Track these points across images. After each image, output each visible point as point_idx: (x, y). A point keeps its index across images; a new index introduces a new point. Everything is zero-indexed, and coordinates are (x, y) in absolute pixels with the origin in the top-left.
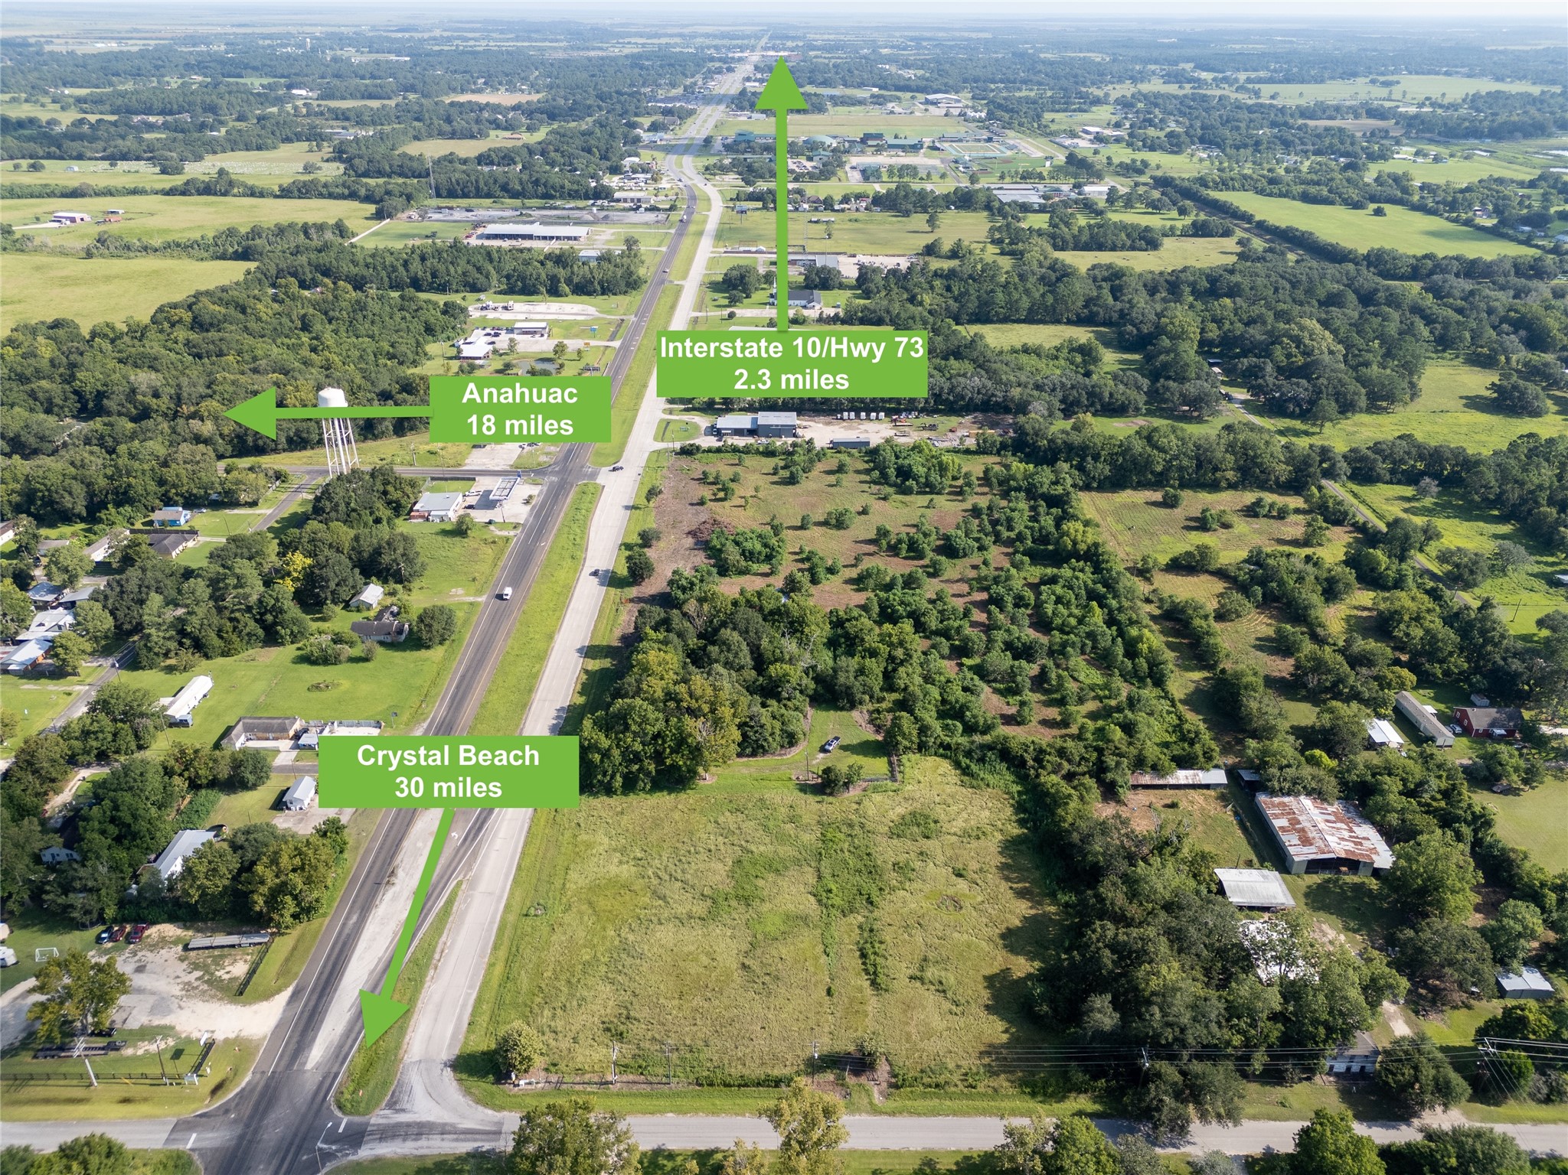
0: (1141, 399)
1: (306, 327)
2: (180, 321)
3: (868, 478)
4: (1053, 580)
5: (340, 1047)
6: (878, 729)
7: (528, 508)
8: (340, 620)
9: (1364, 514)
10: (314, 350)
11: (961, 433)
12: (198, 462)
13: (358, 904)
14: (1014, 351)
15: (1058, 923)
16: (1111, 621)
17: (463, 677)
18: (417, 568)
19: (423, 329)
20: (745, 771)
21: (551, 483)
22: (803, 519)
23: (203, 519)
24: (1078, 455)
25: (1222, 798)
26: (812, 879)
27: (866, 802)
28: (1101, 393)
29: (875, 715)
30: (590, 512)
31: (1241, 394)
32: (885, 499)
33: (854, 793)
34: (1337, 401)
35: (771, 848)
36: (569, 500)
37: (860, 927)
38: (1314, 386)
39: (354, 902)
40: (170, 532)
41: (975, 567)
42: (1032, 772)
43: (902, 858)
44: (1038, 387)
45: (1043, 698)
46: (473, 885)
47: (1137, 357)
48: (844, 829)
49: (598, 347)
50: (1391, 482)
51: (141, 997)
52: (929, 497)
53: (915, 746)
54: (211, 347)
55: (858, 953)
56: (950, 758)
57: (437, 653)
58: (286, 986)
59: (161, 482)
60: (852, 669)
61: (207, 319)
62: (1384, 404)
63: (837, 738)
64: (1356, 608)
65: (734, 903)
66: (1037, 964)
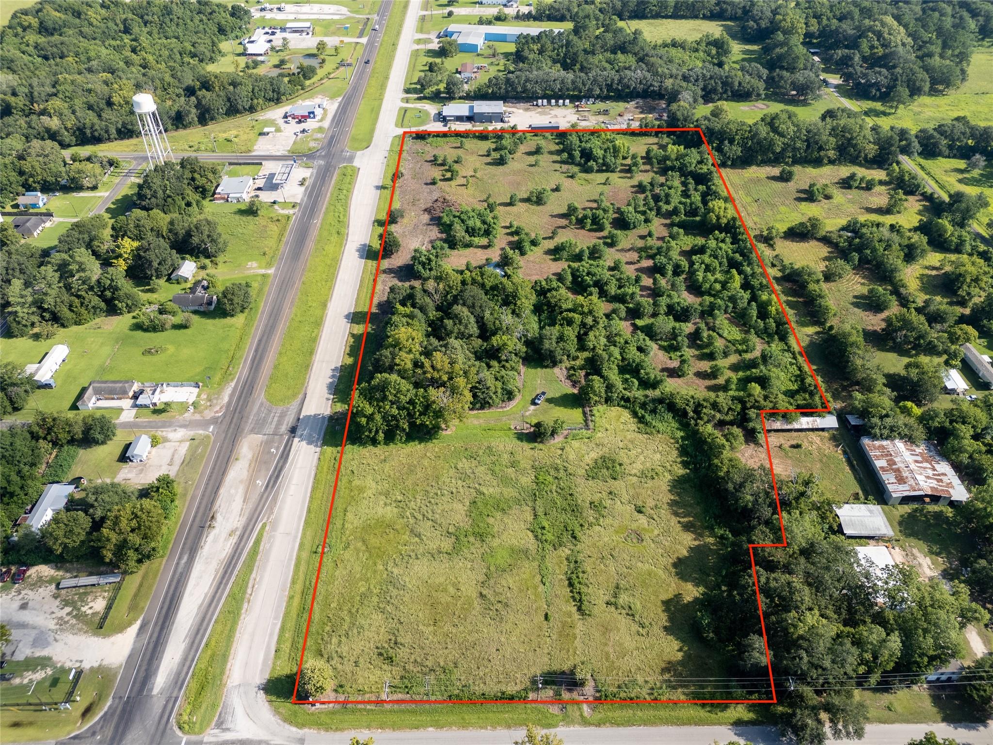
0: (761, 85)
1: (127, 30)
2: (30, 26)
3: (558, 158)
4: (701, 250)
5: (178, 674)
6: (574, 384)
7: (303, 189)
8: (164, 292)
9: (930, 186)
10: (134, 51)
11: (628, 116)
12: (47, 156)
13: (188, 546)
14: (665, 45)
15: (716, 552)
16: (746, 286)
17: (260, 341)
18: (220, 246)
19: (216, 30)
20: (476, 422)
21: (320, 166)
22: (511, 198)
23: (56, 202)
24: (718, 139)
25: (833, 438)
26: (530, 518)
27: (568, 449)
28: (732, 83)
29: (572, 372)
30: (350, 191)
31: (835, 80)
32: (572, 177)
33: (558, 440)
34: (908, 86)
35: (498, 490)
36: (333, 182)
37: (567, 559)
38: (892, 74)
39: (184, 544)
40: (32, 214)
41: (642, 237)
42: (692, 422)
43: (596, 497)
44: (685, 78)
45: (697, 353)
46: (274, 527)
47: (755, 47)
48: (552, 472)
49: (350, 43)
50: (949, 157)
51: (26, 631)
52: (605, 175)
53: (603, 400)
54: (55, 50)
55: (567, 582)
56: (629, 408)
57: (239, 320)
58: (136, 620)
59: (21, 173)
60: (554, 337)
61: (50, 24)
62: (941, 87)
63: (544, 393)
64: (926, 268)
65: (472, 539)
66: (701, 589)
